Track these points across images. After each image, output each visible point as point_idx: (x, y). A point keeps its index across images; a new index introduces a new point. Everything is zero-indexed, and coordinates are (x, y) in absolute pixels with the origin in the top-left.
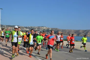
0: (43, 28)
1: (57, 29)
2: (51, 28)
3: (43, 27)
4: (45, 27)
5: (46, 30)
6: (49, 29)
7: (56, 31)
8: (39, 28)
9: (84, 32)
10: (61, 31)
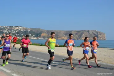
0: (17, 28)
1: (39, 29)
2: (31, 29)
3: (17, 26)
4: (21, 27)
5: (22, 31)
6: (27, 29)
7: (39, 32)
8: (10, 29)
9: (77, 33)
10: (45, 32)
